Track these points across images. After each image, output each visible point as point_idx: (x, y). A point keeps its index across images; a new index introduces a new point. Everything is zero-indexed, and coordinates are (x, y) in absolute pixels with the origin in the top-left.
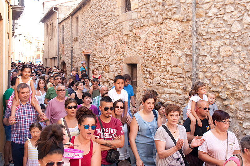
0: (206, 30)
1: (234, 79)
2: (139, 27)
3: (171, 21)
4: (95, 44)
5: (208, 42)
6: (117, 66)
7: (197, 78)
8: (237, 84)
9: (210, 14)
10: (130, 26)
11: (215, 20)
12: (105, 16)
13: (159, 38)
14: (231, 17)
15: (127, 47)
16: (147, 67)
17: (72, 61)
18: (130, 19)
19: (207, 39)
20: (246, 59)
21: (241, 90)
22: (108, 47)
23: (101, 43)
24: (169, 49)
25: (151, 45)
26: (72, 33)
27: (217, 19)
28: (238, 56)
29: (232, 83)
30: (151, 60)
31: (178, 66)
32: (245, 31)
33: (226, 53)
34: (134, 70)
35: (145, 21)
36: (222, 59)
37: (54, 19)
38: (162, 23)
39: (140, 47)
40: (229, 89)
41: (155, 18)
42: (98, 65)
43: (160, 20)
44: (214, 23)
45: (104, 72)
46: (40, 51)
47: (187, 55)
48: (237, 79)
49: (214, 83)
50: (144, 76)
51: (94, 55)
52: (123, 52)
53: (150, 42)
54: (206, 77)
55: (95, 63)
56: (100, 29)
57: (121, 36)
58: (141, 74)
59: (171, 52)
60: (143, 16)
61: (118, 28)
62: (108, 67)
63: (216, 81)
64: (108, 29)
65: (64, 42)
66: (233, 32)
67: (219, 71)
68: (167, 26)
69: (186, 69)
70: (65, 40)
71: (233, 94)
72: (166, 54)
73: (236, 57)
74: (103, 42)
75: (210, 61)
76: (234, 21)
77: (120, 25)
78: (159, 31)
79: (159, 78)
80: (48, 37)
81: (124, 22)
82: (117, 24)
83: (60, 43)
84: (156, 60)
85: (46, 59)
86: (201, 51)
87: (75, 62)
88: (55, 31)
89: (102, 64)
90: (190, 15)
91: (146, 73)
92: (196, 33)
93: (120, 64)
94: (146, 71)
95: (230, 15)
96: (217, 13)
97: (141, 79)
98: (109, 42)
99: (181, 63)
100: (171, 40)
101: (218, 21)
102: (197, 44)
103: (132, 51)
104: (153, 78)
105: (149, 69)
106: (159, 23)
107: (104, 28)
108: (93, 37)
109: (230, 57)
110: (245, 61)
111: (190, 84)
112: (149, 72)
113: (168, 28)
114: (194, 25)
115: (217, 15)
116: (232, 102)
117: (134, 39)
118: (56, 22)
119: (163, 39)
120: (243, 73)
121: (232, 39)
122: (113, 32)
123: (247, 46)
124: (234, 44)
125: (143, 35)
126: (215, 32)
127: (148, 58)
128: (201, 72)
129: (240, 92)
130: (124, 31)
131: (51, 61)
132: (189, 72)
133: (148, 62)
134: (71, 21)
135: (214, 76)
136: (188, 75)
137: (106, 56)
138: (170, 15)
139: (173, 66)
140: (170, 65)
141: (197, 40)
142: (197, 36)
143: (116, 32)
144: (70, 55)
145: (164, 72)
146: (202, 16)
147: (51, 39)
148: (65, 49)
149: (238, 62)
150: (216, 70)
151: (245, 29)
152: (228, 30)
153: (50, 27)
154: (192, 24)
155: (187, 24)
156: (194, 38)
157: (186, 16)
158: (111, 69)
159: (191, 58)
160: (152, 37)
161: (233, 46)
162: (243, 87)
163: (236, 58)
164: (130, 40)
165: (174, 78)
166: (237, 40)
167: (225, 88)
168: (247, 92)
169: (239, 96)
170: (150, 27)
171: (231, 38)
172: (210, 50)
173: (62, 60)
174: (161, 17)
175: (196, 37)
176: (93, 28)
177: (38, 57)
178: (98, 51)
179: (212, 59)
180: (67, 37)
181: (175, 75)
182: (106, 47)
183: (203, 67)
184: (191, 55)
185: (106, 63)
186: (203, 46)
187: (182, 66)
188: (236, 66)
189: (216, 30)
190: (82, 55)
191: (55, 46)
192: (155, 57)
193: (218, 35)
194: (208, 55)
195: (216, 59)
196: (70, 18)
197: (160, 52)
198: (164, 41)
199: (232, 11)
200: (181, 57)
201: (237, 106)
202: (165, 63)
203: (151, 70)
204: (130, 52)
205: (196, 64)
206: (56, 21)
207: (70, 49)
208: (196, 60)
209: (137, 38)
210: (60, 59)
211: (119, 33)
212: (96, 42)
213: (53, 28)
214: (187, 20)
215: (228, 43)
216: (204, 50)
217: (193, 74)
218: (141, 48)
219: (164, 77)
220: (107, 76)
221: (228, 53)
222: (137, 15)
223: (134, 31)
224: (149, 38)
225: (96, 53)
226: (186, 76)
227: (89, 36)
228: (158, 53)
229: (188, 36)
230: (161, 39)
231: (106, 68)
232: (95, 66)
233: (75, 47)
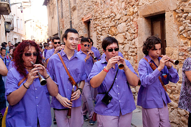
4: (95, 5)
6: (128, 24)
26: (70, 4)
42: (101, 28)
50: (181, 28)
51: (95, 18)
55: (97, 27)
58: (175, 26)
62: (115, 28)
65: (64, 15)
70: (64, 14)
80: (50, 17)
83: (59, 18)
88: (55, 8)
89: (106, 26)
93: (134, 20)
94: (184, 19)
97: (174, 33)
137: (111, 15)
144: (70, 26)
147: (53, 18)
148: (64, 23)
158: (119, 30)
173: (63, 34)
180: (66, 9)
182: (111, 3)
185: (113, 24)
207: (69, 21)
210: (61, 34)
212: (96, 2)
225: (98, 15)
231: (112, 30)
232: (98, 31)
233: (74, 18)
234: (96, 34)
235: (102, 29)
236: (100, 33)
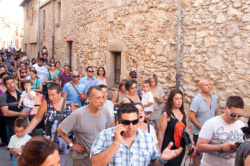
0: (191, 20)
1: (217, 69)
2: (124, 15)
3: (157, 10)
4: (78, 30)
5: (193, 32)
6: (100, 54)
7: (181, 67)
8: (220, 74)
9: (195, 5)
10: (114, 13)
11: (201, 10)
12: (89, 2)
13: (143, 27)
14: (216, 8)
15: (111, 34)
16: (131, 55)
17: (53, 47)
18: (114, 6)
19: (192, 29)
20: (229, 50)
21: (224, 80)
22: (91, 34)
23: (84, 30)
24: (154, 38)
25: (135, 34)
26: (54, 19)
27: (202, 10)
28: (222, 47)
29: (216, 73)
30: (136, 49)
31: (162, 55)
32: (230, 23)
33: (210, 43)
34: (118, 58)
35: (130, 8)
36: (206, 50)
37: (35, 3)
38: (147, 12)
39: (124, 35)
40: (212, 79)
41: (140, 6)
43: (145, 9)
44: (199, 14)
45: (87, 59)
46: (19, 35)
47: (172, 45)
48: (220, 69)
49: (198, 72)
50: (128, 64)
51: (77, 42)
52: (107, 40)
53: (135, 30)
54: (190, 67)
55: (78, 50)
56: (83, 15)
57: (105, 24)
58: (125, 62)
59: (156, 41)
60: (128, 4)
61: (102, 15)
62: (91, 54)
63: (200, 71)
64: (92, 15)
66: (217, 23)
67: (203, 61)
68: (152, 15)
69: (170, 58)
70: (46, 26)
71: (216, 84)
72: (150, 43)
73: (220, 47)
74: (86, 29)
75: (195, 51)
76: (219, 12)
77: (105, 12)
78: (145, 19)
79: (143, 67)
80: (28, 22)
81: (109, 9)
82: (101, 11)
83: (40, 28)
84: (141, 48)
85: (26, 44)
86: (185, 41)
87: (57, 48)
88: (36, 16)
89: (85, 51)
90: (176, 5)
91: (129, 61)
92: (181, 23)
93: (104, 52)
94: (130, 59)
95: (216, 6)
96: (203, 3)
97: (125, 67)
98: (93, 29)
99: (165, 53)
100: (156, 29)
101: (203, 12)
102: (182, 34)
103: (116, 39)
104: (138, 66)
105: (133, 58)
106: (144, 11)
107: (88, 14)
108: (76, 24)
109: (214, 48)
110: (229, 52)
111: (174, 73)
112: (134, 60)
113: (153, 17)
114: (180, 15)
115: (202, 6)
116: (215, 92)
117: (118, 26)
118: (37, 7)
119: (148, 28)
120: (226, 63)
121: (217, 30)
122: (97, 19)
123: (231, 37)
124: (218, 35)
125: (128, 23)
126: (200, 23)
127: (132, 46)
128: (185, 61)
129: (223, 82)
130: (109, 18)
131: (32, 47)
132: (173, 61)
133: (133, 50)
134: (52, 6)
135: (197, 66)
136: (172, 64)
137: (89, 43)
138: (156, 4)
139: (158, 55)
140: (155, 54)
141: (182, 30)
142: (182, 25)
143: (100, 19)
144: (52, 40)
145: (149, 60)
146: (188, 6)
147: (31, 24)
148: (46, 35)
149: (222, 52)
150: (200, 60)
151: (229, 21)
152: (213, 21)
153: (30, 11)
154: (177, 14)
155: (173, 14)
156: (179, 28)
157: (171, 5)
158: (94, 56)
159: (176, 48)
160: (137, 26)
161: (217, 37)
162: (226, 77)
163: (220, 49)
164: (114, 28)
165: (159, 67)
166: (221, 31)
167: (208, 78)
168: (229, 82)
169: (222, 85)
170: (135, 15)
171: (215, 29)
172: (195, 40)
173: (43, 45)
174: (147, 6)
175: (181, 27)
176: (76, 14)
177: (17, 42)
178: (81, 38)
179: (197, 49)
180: (48, 22)
181: (159, 64)
182: (90, 33)
183: (187, 56)
184: (176, 45)
185: (89, 50)
186: (188, 36)
187: (166, 55)
188: (220, 57)
189: (201, 21)
190: (64, 41)
191: (35, 31)
192: (140, 46)
193: (203, 25)
194: (192, 45)
195: (200, 49)
196: (52, 2)
197: (145, 40)
198: (149, 30)
199: (217, 3)
200: (165, 46)
201: (220, 96)
202: (150, 52)
203: (135, 59)
204: (114, 40)
205: (180, 53)
206: (37, 5)
207: (52, 35)
208: (180, 50)
209: (122, 26)
210: (40, 45)
211: (103, 20)
212: (79, 28)
213: (34, 12)
214: (172, 10)
215: (212, 34)
216: (188, 40)
217: (178, 63)
218: (126, 36)
219: (148, 65)
220: (90, 63)
221: (213, 44)
222: (122, 3)
223: (119, 19)
224: (134, 27)
225: (79, 40)
226: (170, 65)
227: (72, 22)
228: (142, 42)
229: (173, 26)
230: (146, 28)
231: (89, 55)
232: (78, 53)
233: (57, 33)
234: (77, 55)
235: (82, 52)
236: (80, 55)
